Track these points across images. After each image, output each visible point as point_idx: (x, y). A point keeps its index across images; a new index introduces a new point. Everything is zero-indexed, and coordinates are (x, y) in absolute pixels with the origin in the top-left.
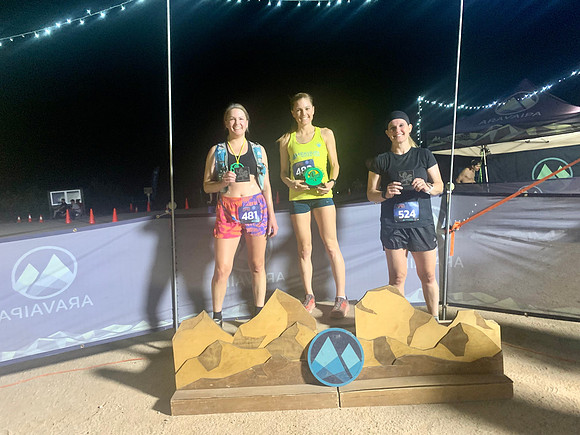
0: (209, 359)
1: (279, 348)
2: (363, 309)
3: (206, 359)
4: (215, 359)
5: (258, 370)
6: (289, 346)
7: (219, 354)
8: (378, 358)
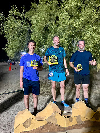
0: (27, 124)
1: (50, 120)
2: (74, 108)
3: (25, 124)
4: (29, 124)
5: (43, 127)
6: (53, 119)
7: (30, 123)
8: (77, 122)
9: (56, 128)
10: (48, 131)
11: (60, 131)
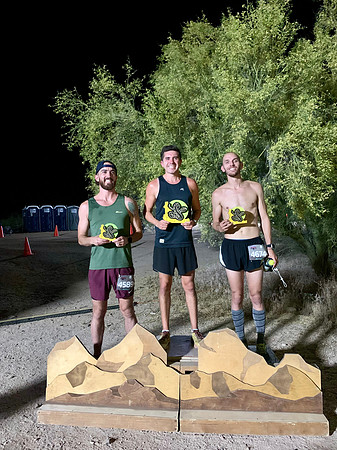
2: (205, 347)
3: (73, 376)
4: (80, 377)
5: (115, 391)
6: (142, 372)
7: (84, 374)
8: (216, 390)
9: (152, 399)
10: (130, 402)
11: (161, 407)
